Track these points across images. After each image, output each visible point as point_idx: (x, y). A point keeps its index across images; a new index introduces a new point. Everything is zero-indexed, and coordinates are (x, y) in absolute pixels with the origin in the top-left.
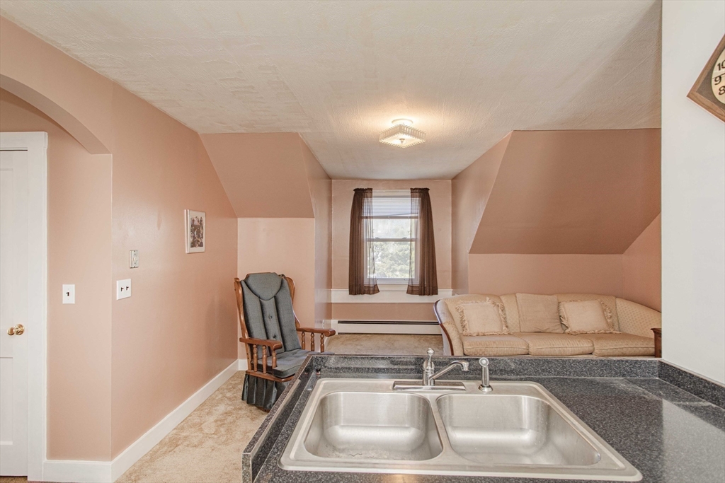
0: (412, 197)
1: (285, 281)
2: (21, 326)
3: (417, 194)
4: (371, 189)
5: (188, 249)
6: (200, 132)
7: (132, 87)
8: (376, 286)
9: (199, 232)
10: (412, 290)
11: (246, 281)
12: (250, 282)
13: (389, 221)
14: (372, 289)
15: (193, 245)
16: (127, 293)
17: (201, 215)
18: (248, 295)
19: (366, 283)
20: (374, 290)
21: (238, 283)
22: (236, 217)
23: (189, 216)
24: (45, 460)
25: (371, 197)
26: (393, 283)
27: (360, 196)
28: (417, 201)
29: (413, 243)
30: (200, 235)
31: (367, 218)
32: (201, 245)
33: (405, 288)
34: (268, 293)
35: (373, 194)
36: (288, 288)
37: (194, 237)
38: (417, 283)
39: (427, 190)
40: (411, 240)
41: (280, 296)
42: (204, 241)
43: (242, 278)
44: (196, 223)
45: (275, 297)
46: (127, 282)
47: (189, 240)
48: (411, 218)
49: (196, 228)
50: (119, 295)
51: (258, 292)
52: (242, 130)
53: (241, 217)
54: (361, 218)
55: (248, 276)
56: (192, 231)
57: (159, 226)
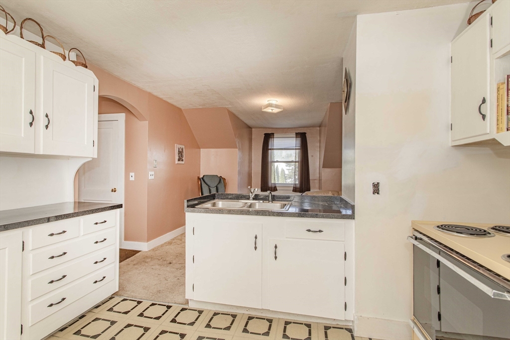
0: (296, 137)
1: (222, 180)
2: (115, 189)
3: (299, 136)
4: (273, 134)
5: (177, 162)
6: (182, 108)
7: (155, 94)
8: (275, 187)
9: (181, 154)
10: (295, 190)
11: (202, 178)
12: (205, 178)
13: (284, 151)
14: (273, 189)
15: (179, 160)
16: (153, 177)
17: (183, 147)
18: (204, 185)
19: (270, 185)
20: (275, 189)
21: (199, 178)
22: (200, 148)
23: (177, 147)
24: (123, 241)
25: (273, 138)
26: (285, 186)
27: (268, 137)
28: (299, 140)
29: (297, 164)
30: (182, 156)
31: (271, 149)
32: (182, 160)
33: (292, 189)
34: (213, 184)
35: (275, 136)
36: (223, 182)
37: (179, 157)
38: (298, 186)
39: (305, 133)
40: (296, 162)
41: (219, 186)
42: (184, 158)
43: (201, 176)
44: (180, 150)
45: (216, 186)
46: (153, 173)
47: (177, 158)
48: (296, 149)
49: (180, 153)
50: (150, 178)
51: (209, 183)
52: (201, 107)
53: (202, 148)
54: (268, 149)
55: (204, 176)
56: (179, 154)
57: (165, 151)
